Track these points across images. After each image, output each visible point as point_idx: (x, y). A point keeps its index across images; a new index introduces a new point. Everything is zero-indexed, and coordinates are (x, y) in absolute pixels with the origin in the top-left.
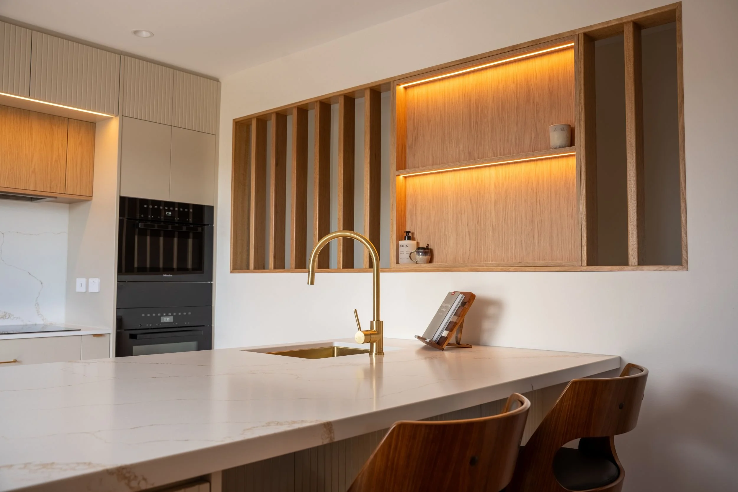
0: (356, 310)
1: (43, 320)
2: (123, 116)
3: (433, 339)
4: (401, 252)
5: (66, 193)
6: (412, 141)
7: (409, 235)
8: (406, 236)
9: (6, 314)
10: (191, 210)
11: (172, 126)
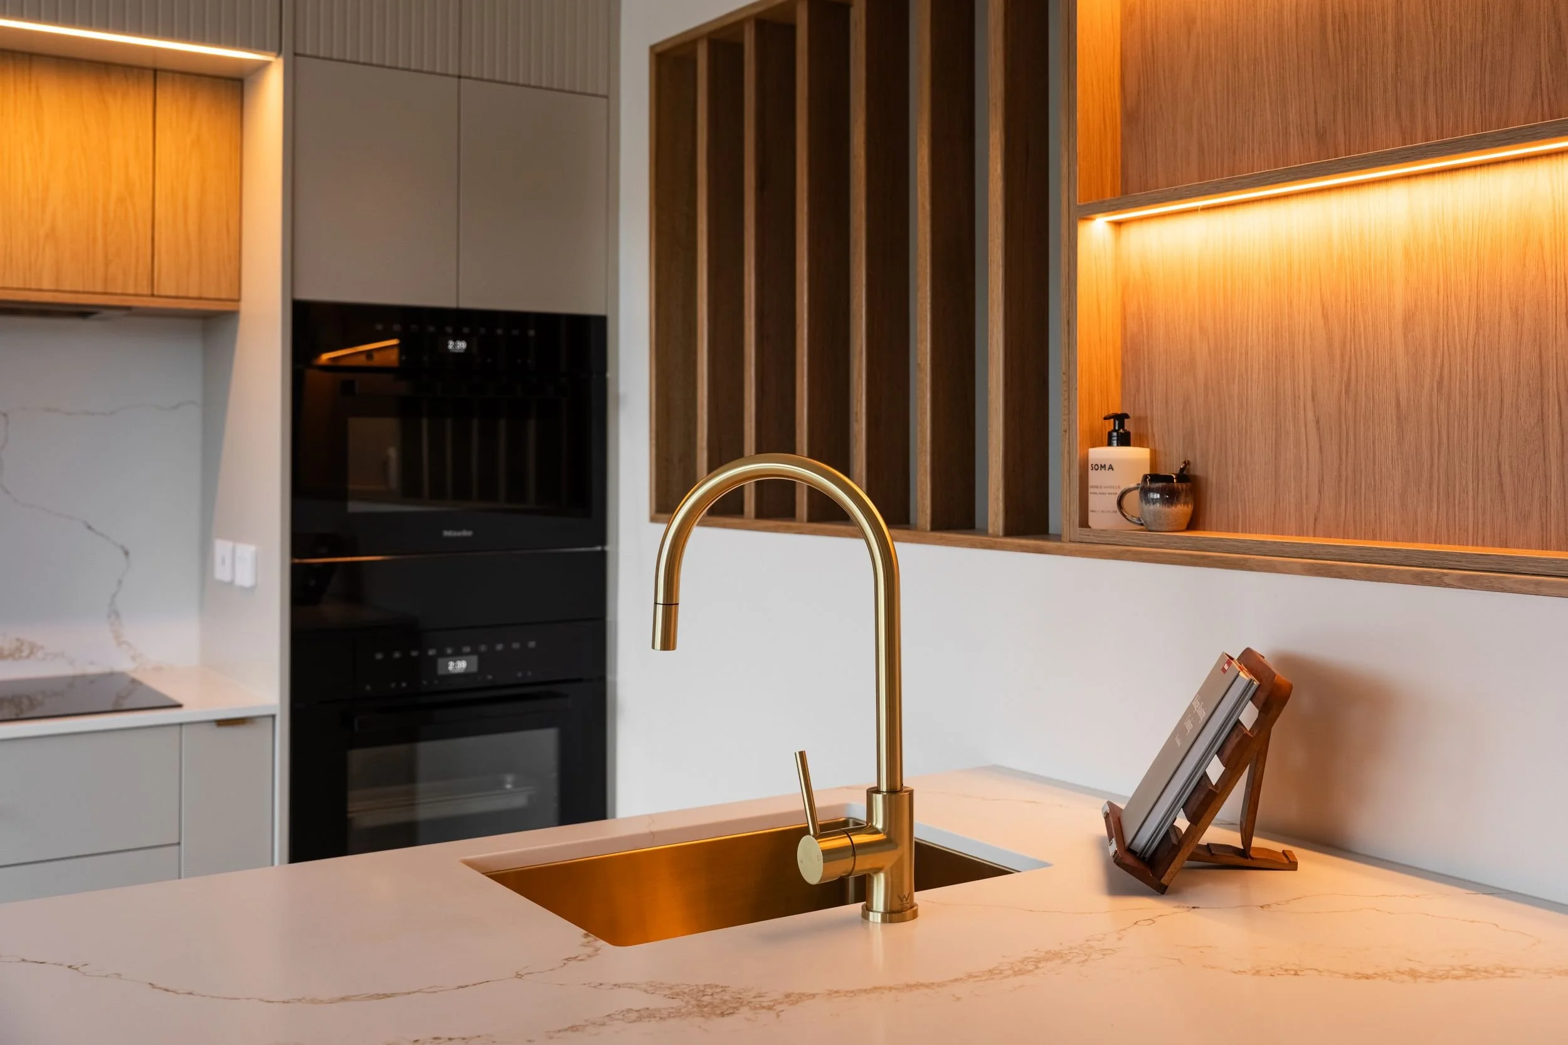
0: (802, 754)
1: (133, 658)
2: (296, 54)
3: (1136, 841)
4: (1092, 487)
5: (156, 293)
6: (1139, 93)
7: (1122, 426)
8: (1115, 430)
9: (22, 645)
10: (532, 333)
11: (459, 77)
